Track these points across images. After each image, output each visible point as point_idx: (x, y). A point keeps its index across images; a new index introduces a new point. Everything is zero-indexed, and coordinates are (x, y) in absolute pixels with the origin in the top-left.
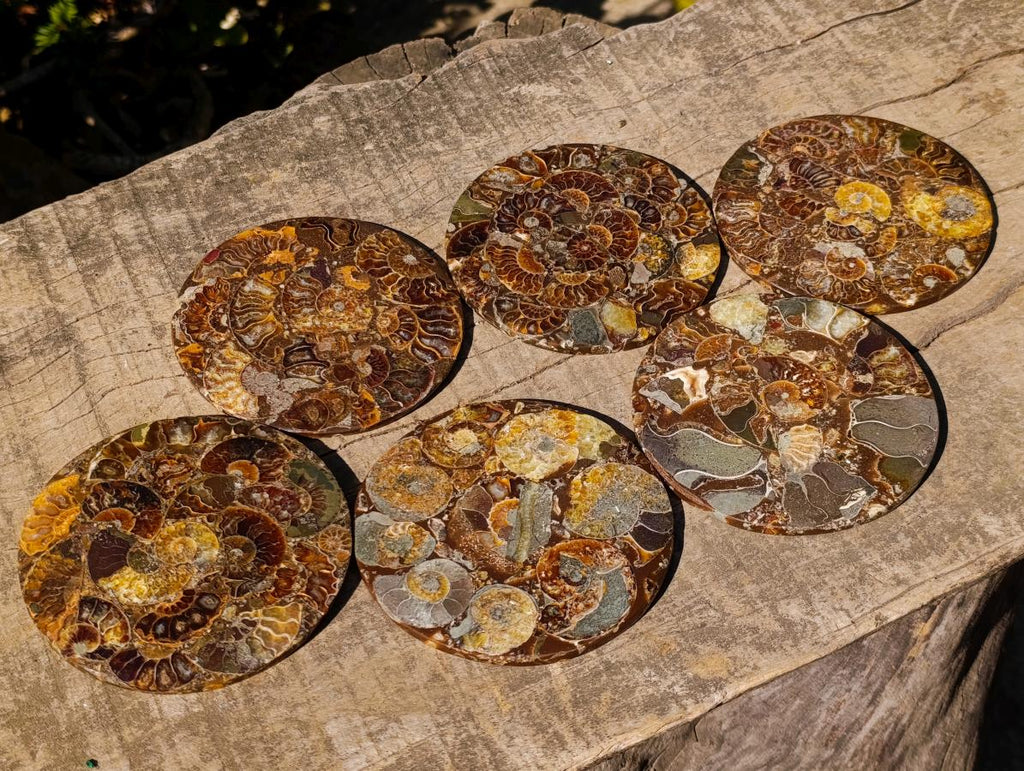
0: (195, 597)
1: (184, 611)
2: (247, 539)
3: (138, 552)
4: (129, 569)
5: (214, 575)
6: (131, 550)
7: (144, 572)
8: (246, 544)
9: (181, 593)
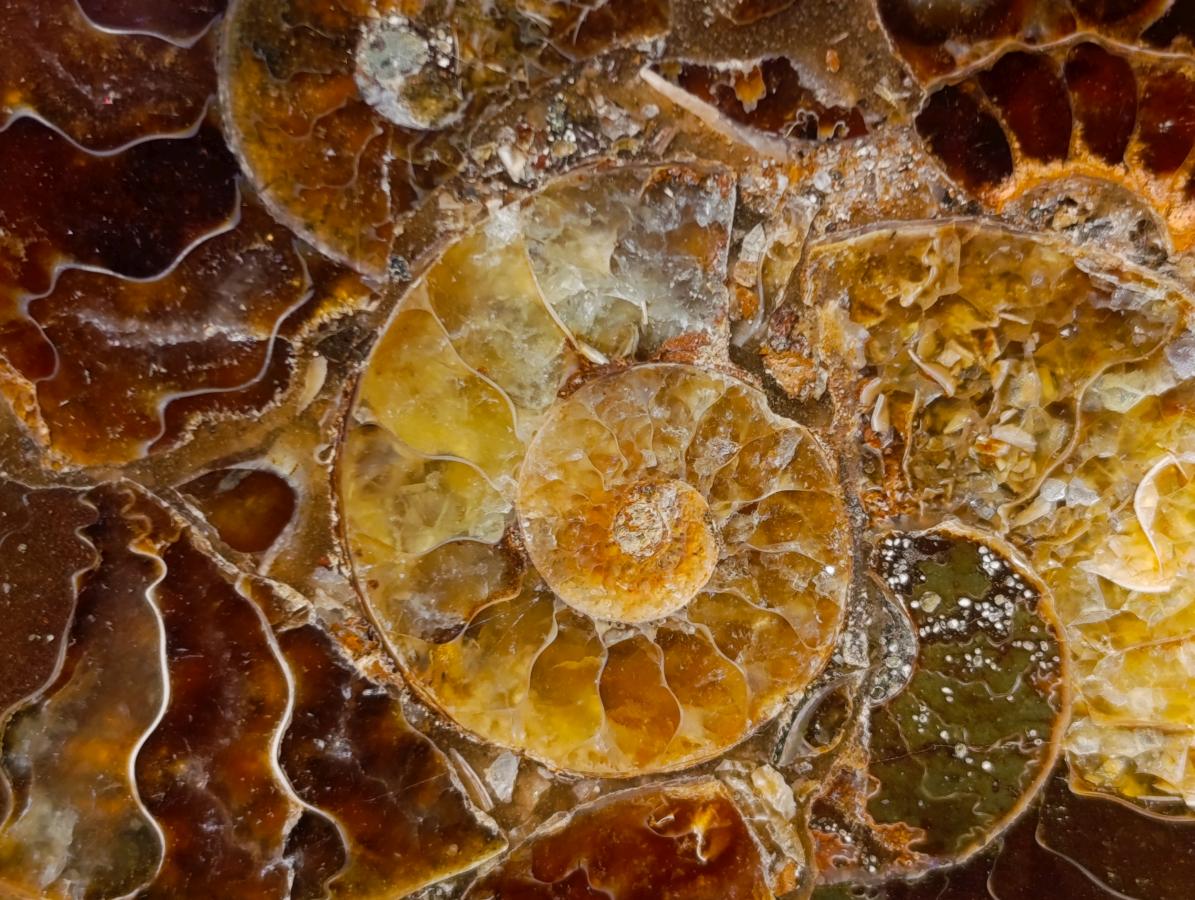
0: (971, 57)
1: (1138, 52)
2: (229, 96)
3: (895, 802)
4: (1079, 741)
5: (693, 80)
6: (916, 870)
7: (1031, 618)
8: (274, 63)
9: (1007, 192)
